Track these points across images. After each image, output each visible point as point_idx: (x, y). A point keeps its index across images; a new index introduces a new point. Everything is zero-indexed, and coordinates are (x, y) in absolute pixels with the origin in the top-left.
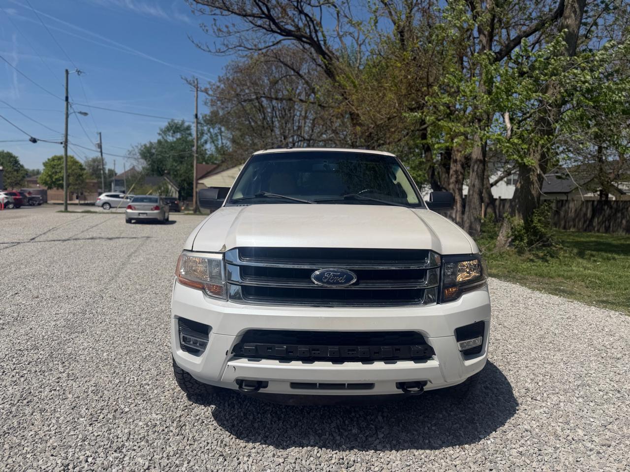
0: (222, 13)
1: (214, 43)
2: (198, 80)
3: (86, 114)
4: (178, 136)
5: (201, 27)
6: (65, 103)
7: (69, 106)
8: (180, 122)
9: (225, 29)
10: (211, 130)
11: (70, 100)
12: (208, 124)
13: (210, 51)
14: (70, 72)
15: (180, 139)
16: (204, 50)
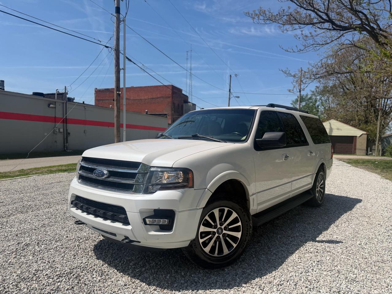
0: (300, 27)
1: (296, 46)
2: (302, 68)
3: (238, 97)
4: (304, 104)
5: (295, 37)
6: (229, 92)
7: (231, 94)
8: (305, 95)
9: (309, 35)
10: (323, 98)
11: (231, 91)
12: (320, 94)
13: (294, 52)
14: (232, 76)
15: (304, 106)
16: (290, 52)
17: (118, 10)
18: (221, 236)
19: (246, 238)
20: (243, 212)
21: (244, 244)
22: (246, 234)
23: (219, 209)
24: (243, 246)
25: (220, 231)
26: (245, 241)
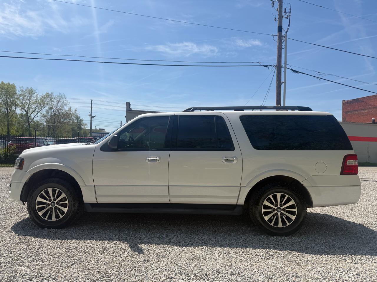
17: (280, 29)
18: (53, 207)
19: (69, 213)
20: (69, 194)
21: (68, 217)
22: (70, 211)
23: (53, 189)
24: (67, 218)
25: (53, 204)
26: (68, 215)
